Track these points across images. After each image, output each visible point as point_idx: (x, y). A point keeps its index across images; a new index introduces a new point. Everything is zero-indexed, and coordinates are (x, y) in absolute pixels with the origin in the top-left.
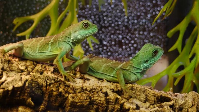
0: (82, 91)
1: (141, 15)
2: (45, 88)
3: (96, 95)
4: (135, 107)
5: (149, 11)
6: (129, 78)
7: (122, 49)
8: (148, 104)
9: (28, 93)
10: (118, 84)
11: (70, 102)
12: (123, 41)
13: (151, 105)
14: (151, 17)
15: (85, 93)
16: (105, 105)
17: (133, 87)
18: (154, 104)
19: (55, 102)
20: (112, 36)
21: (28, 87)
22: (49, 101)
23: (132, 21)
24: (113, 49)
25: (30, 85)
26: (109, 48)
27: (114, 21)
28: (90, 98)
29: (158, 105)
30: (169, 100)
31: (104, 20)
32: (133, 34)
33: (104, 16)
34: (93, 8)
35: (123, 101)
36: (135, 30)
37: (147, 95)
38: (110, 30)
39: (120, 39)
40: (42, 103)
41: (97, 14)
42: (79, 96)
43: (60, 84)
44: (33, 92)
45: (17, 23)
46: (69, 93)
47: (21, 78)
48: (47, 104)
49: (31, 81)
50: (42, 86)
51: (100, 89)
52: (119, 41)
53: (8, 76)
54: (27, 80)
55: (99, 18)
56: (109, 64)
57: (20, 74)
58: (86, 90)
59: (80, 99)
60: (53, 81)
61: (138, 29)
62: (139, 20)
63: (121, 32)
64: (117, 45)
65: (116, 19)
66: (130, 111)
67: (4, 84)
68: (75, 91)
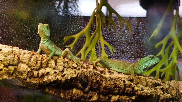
0: (110, 80)
1: (135, 34)
2: (89, 78)
3: (119, 82)
4: (141, 89)
5: (140, 32)
6: (136, 72)
7: (124, 54)
8: (148, 88)
9: (79, 81)
10: (130, 76)
11: (103, 86)
12: (125, 50)
13: (149, 88)
14: (141, 35)
15: (112, 81)
16: (124, 88)
17: (139, 77)
18: (151, 88)
19: (95, 86)
20: (118, 47)
21: (79, 77)
22: (91, 86)
23: (130, 38)
24: (119, 55)
25: (80, 76)
26: (117, 54)
27: (119, 38)
28: (115, 84)
29: (154, 88)
30: (160, 85)
31: (114, 38)
32: (130, 46)
33: (113, 35)
34: (107, 30)
35: (134, 86)
36: (132, 43)
37: (147, 82)
38: (117, 43)
39: (123, 49)
40: (87, 87)
41: (109, 34)
42: (109, 83)
43: (97, 76)
44: (82, 80)
45: (65, 39)
46: (103, 81)
47: (75, 72)
48: (90, 87)
49: (81, 73)
50: (87, 77)
51: (120, 79)
52: (122, 50)
53: (67, 71)
54: (79, 73)
55: (111, 36)
56: (125, 64)
57: (74, 69)
58: (112, 79)
59: (109, 85)
60: (93, 74)
61: (133, 43)
62: (135, 37)
63: (123, 44)
64: (121, 53)
65: (121, 36)
66: (138, 91)
67: (66, 75)
68: (106, 80)
